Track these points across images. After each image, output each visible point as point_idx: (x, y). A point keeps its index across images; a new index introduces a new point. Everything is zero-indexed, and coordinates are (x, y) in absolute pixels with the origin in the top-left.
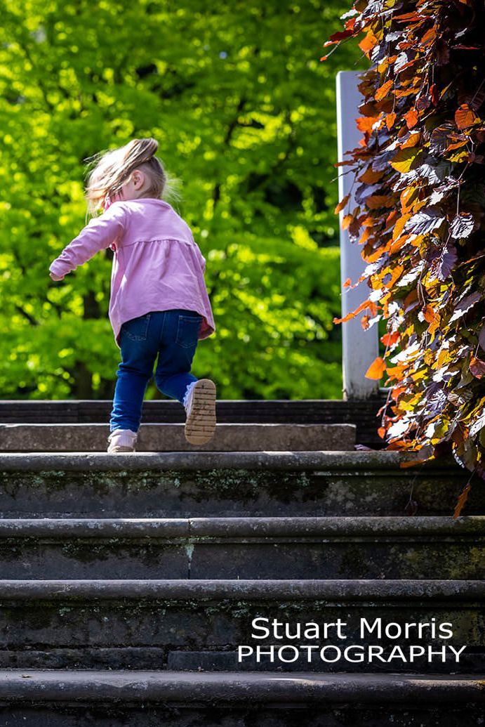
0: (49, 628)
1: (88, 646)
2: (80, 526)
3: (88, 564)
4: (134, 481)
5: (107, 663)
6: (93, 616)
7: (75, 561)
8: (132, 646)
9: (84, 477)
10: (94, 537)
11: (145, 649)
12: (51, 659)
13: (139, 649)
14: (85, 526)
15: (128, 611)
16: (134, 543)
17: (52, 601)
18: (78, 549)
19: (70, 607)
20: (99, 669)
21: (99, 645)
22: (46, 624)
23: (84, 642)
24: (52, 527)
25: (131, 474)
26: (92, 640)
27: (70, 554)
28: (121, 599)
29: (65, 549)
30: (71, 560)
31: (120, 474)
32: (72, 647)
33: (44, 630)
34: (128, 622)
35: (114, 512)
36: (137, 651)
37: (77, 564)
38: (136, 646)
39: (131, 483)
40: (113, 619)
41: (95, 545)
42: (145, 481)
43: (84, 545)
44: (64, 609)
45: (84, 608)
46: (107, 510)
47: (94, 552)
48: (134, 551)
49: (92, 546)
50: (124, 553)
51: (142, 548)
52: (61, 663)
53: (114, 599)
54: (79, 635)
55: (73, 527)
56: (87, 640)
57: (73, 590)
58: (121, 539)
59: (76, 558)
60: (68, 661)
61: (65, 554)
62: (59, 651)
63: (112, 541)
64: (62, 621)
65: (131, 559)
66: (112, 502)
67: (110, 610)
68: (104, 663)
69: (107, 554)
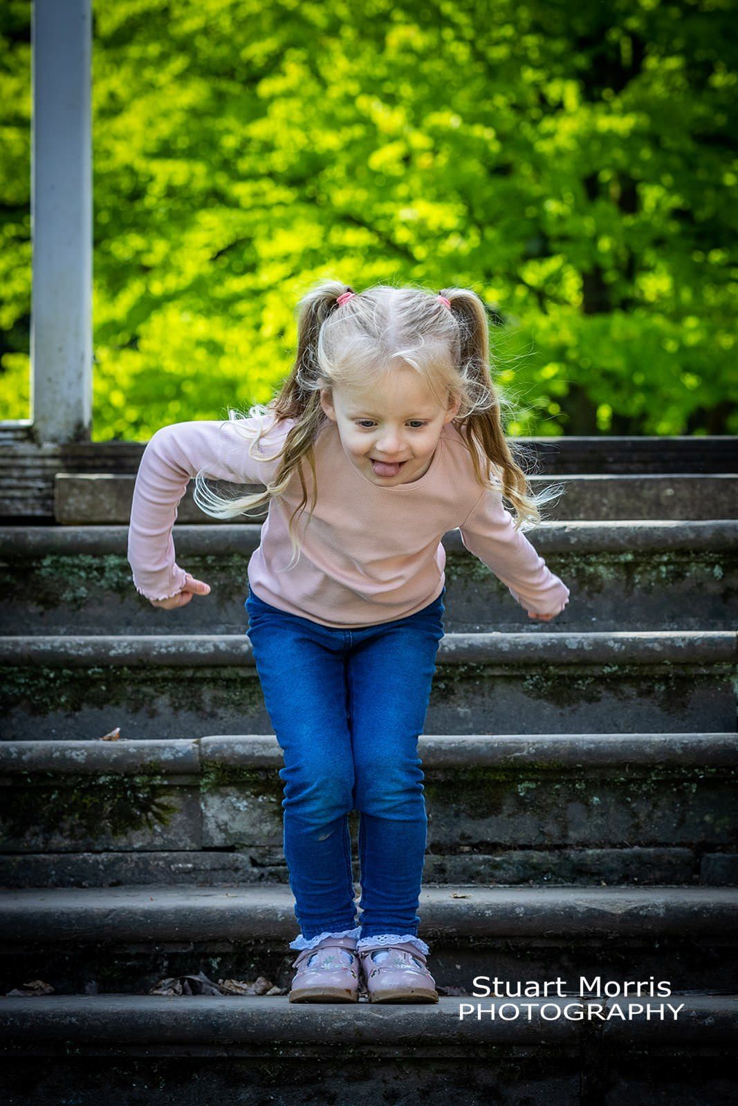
0: (500, 816)
1: (566, 846)
2: (553, 645)
3: (568, 708)
4: (646, 570)
5: (599, 874)
6: (575, 796)
7: (546, 704)
8: (640, 845)
9: (560, 563)
10: (576, 664)
11: (662, 849)
12: (504, 869)
13: (651, 850)
14: (561, 646)
15: (633, 787)
16: (645, 673)
17: (504, 770)
18: (550, 683)
19: (536, 781)
20: (585, 886)
21: (585, 845)
22: (495, 809)
23: (560, 839)
24: (505, 647)
25: (639, 559)
26: (573, 835)
27: (537, 692)
28: (620, 766)
29: (528, 684)
30: (538, 702)
31: (622, 558)
32: (540, 848)
33: (492, 820)
34: (634, 805)
35: (612, 622)
36: (649, 855)
37: (548, 709)
38: (648, 845)
39: (641, 573)
40: (608, 800)
41: (580, 677)
42: (663, 569)
43: (561, 677)
44: (526, 784)
45: (558, 782)
46: (600, 619)
47: (577, 689)
48: (644, 686)
49: (574, 679)
50: (628, 689)
51: (659, 680)
52: (521, 875)
53: (608, 767)
54: (552, 828)
55: (541, 646)
56: (565, 836)
57: (540, 753)
58: (622, 666)
59: (546, 698)
60: (533, 872)
61: (527, 693)
62: (517, 855)
63: (607, 670)
64: (522, 804)
65: (639, 700)
66: (608, 606)
67: (603, 785)
68: (593, 874)
69: (600, 692)
